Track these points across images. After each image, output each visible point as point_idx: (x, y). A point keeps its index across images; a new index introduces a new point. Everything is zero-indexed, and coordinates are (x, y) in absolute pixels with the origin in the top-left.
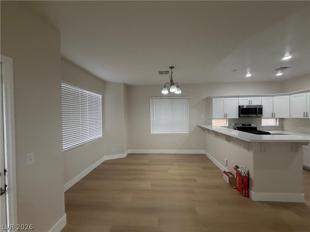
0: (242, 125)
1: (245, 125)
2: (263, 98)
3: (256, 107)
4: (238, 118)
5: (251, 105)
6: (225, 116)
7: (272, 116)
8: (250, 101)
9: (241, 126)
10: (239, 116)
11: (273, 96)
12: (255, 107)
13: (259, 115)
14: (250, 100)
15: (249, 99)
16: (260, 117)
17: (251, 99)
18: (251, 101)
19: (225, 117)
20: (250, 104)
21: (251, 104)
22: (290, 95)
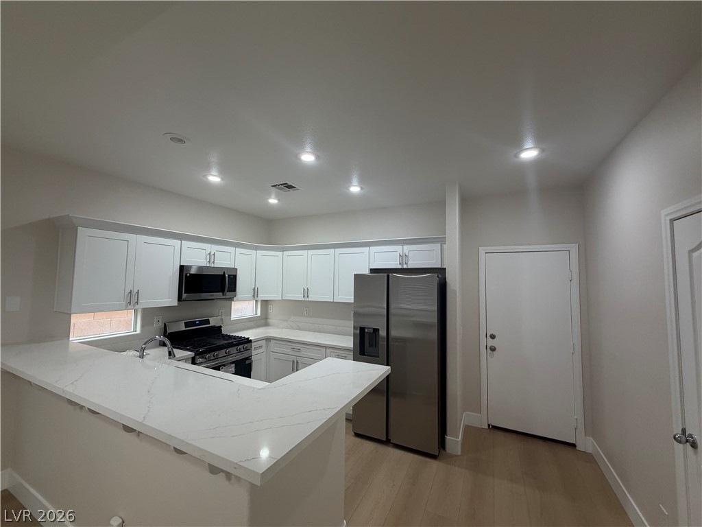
0: (187, 325)
1: (194, 324)
2: (239, 250)
3: (224, 273)
4: (176, 303)
5: (212, 266)
6: (132, 299)
7: (254, 296)
8: (210, 254)
9: (183, 328)
10: (180, 299)
11: (256, 249)
12: (222, 273)
13: (229, 294)
14: (212, 253)
15: (209, 248)
16: (231, 299)
17: (214, 248)
18: (214, 254)
19: (130, 303)
20: (209, 262)
21: (214, 262)
22: (283, 250)
